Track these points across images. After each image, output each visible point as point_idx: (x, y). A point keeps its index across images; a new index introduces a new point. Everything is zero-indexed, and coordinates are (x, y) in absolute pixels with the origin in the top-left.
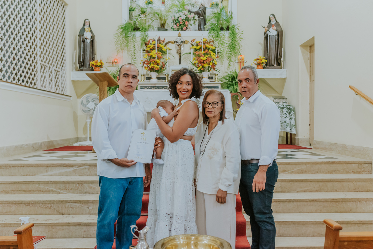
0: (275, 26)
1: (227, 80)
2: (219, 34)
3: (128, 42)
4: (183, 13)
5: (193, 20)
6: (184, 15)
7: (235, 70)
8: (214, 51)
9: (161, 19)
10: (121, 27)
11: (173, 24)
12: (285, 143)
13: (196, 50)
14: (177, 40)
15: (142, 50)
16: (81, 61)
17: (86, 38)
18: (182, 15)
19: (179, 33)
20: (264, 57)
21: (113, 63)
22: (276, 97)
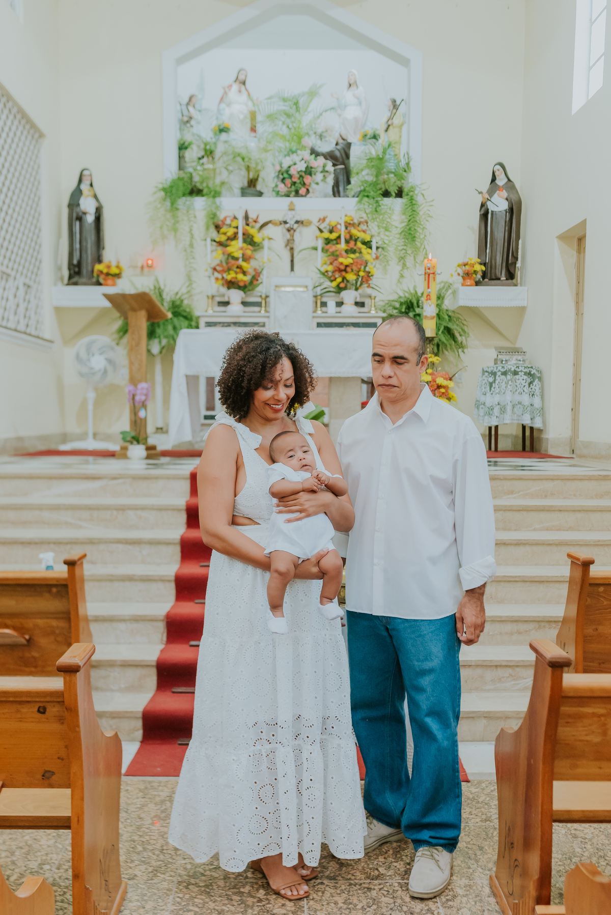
0: (504, 191)
1: (396, 309)
2: (380, 206)
3: (177, 222)
4: (300, 158)
5: (322, 172)
6: (303, 162)
7: (415, 287)
8: (368, 244)
9: (248, 168)
10: (161, 186)
11: (276, 180)
12: (520, 448)
13: (328, 241)
14: (285, 220)
15: (209, 240)
16: (75, 262)
17: (84, 211)
18: (298, 162)
19: (292, 203)
20: (479, 260)
21: (142, 267)
22: (502, 348)
